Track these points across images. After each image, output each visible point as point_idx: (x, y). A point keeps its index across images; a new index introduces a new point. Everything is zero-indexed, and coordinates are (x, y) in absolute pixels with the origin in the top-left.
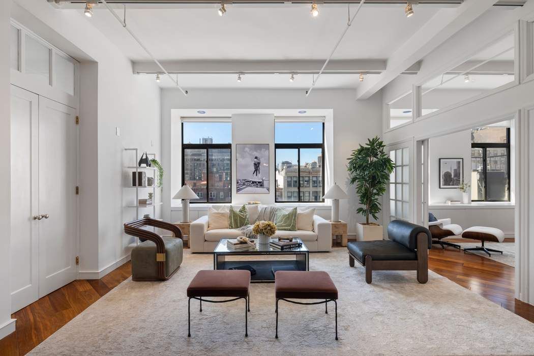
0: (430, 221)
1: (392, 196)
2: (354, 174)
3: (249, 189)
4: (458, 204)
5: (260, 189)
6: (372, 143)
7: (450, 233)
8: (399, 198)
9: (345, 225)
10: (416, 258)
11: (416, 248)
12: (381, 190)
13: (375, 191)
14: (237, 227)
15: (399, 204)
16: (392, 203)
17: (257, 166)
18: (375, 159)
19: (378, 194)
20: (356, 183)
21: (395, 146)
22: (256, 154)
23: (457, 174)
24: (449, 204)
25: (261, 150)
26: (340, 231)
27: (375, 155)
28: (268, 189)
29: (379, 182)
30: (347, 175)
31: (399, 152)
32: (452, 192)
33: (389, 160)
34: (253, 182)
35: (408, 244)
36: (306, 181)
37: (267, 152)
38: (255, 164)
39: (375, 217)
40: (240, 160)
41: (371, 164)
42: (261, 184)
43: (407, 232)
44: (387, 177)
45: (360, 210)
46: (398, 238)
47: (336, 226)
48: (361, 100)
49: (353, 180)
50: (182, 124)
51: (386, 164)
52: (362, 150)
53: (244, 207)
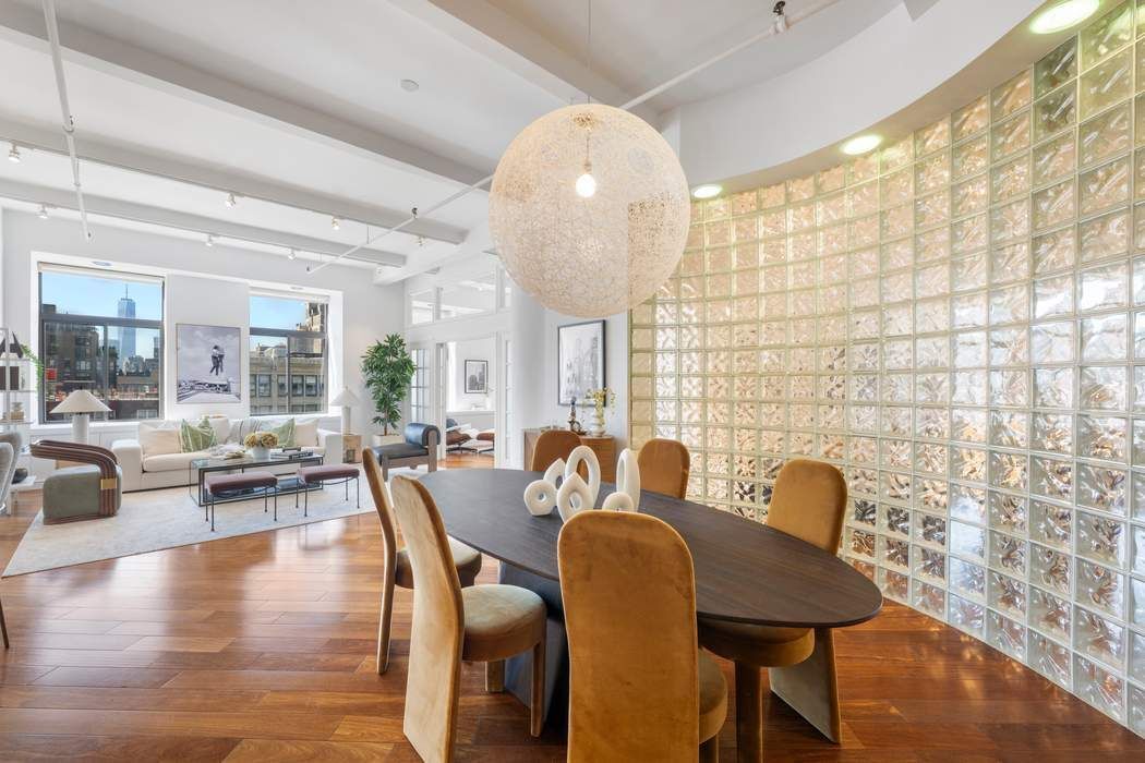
0: (448, 427)
1: (414, 401)
2: (370, 376)
3: (202, 395)
4: (482, 409)
5: (225, 396)
6: (391, 340)
7: (467, 438)
8: (421, 403)
9: (358, 438)
10: (427, 454)
11: (427, 444)
12: (401, 395)
13: (394, 396)
14: (198, 449)
15: (421, 410)
16: (414, 409)
17: (217, 361)
18: (395, 359)
19: (398, 400)
20: (372, 387)
21: (417, 346)
22: (216, 342)
23: (482, 379)
24: (474, 409)
25: (225, 335)
26: (353, 445)
27: (395, 355)
28: (239, 396)
29: (399, 386)
30: (361, 377)
31: (421, 352)
32: (477, 397)
33: (409, 362)
34: (210, 385)
35: (420, 442)
36: (261, 385)
37: (237, 339)
38: (214, 357)
39: (394, 427)
40: (184, 350)
41: (390, 365)
42: (226, 388)
43: (420, 432)
44: (408, 381)
45: (377, 419)
46: (413, 440)
47: (347, 439)
48: (380, 286)
49: (369, 383)
50: (40, 274)
51: (406, 365)
52: (379, 348)
53: (206, 422)
